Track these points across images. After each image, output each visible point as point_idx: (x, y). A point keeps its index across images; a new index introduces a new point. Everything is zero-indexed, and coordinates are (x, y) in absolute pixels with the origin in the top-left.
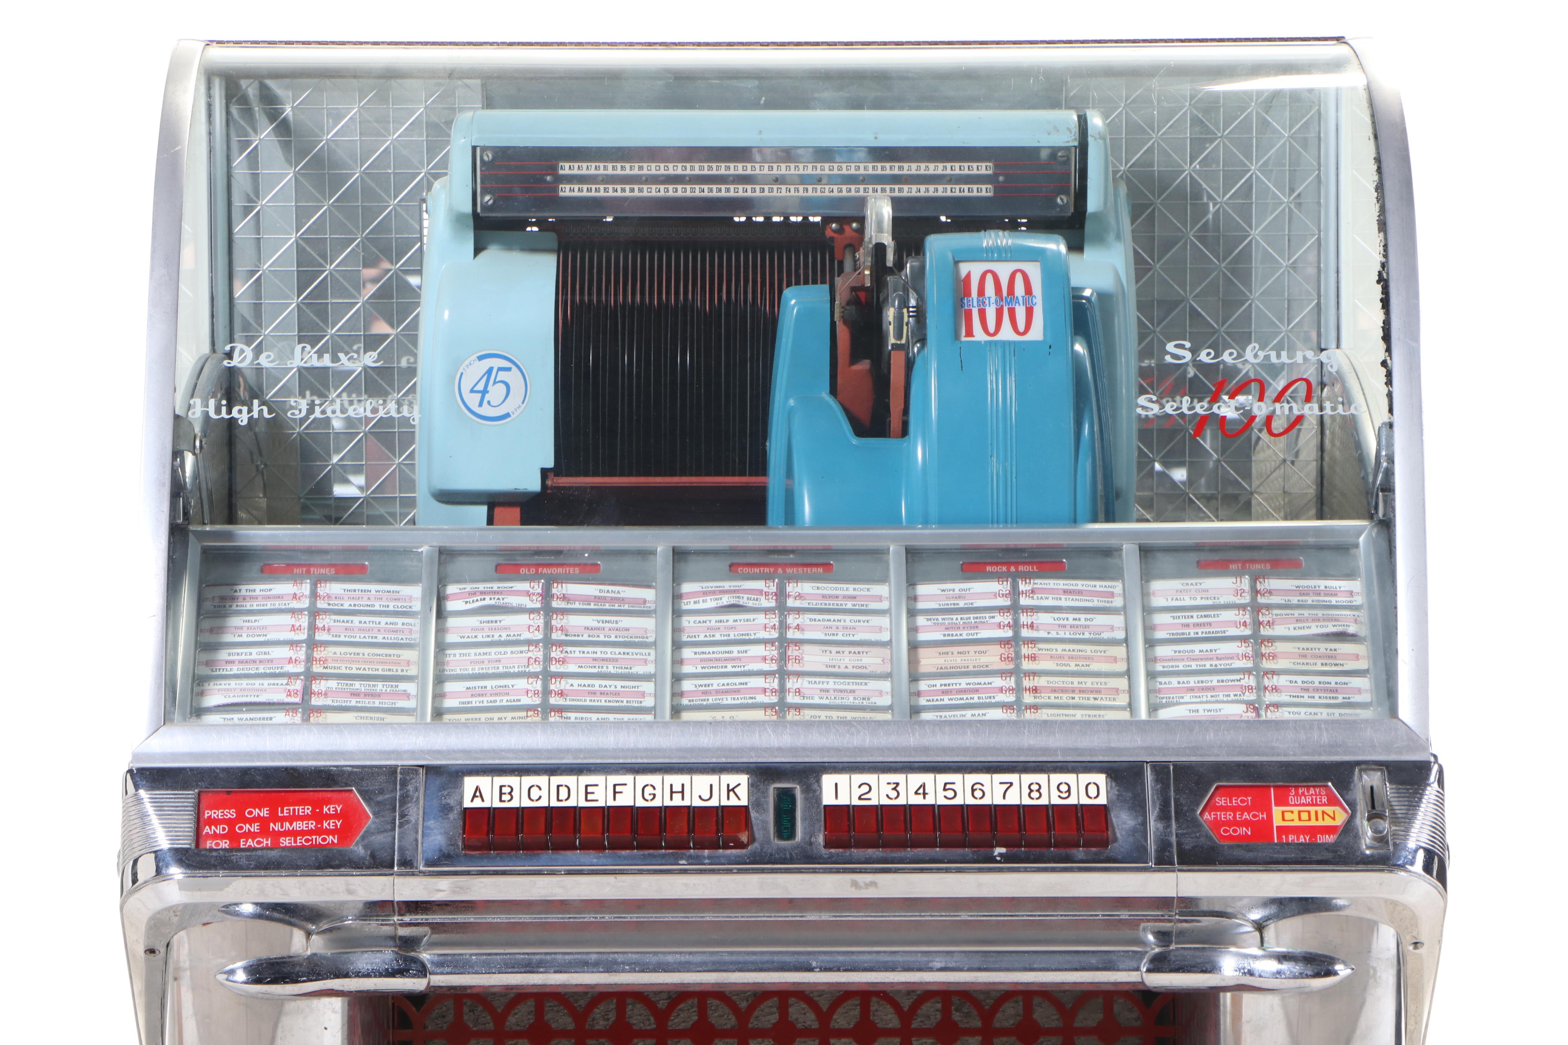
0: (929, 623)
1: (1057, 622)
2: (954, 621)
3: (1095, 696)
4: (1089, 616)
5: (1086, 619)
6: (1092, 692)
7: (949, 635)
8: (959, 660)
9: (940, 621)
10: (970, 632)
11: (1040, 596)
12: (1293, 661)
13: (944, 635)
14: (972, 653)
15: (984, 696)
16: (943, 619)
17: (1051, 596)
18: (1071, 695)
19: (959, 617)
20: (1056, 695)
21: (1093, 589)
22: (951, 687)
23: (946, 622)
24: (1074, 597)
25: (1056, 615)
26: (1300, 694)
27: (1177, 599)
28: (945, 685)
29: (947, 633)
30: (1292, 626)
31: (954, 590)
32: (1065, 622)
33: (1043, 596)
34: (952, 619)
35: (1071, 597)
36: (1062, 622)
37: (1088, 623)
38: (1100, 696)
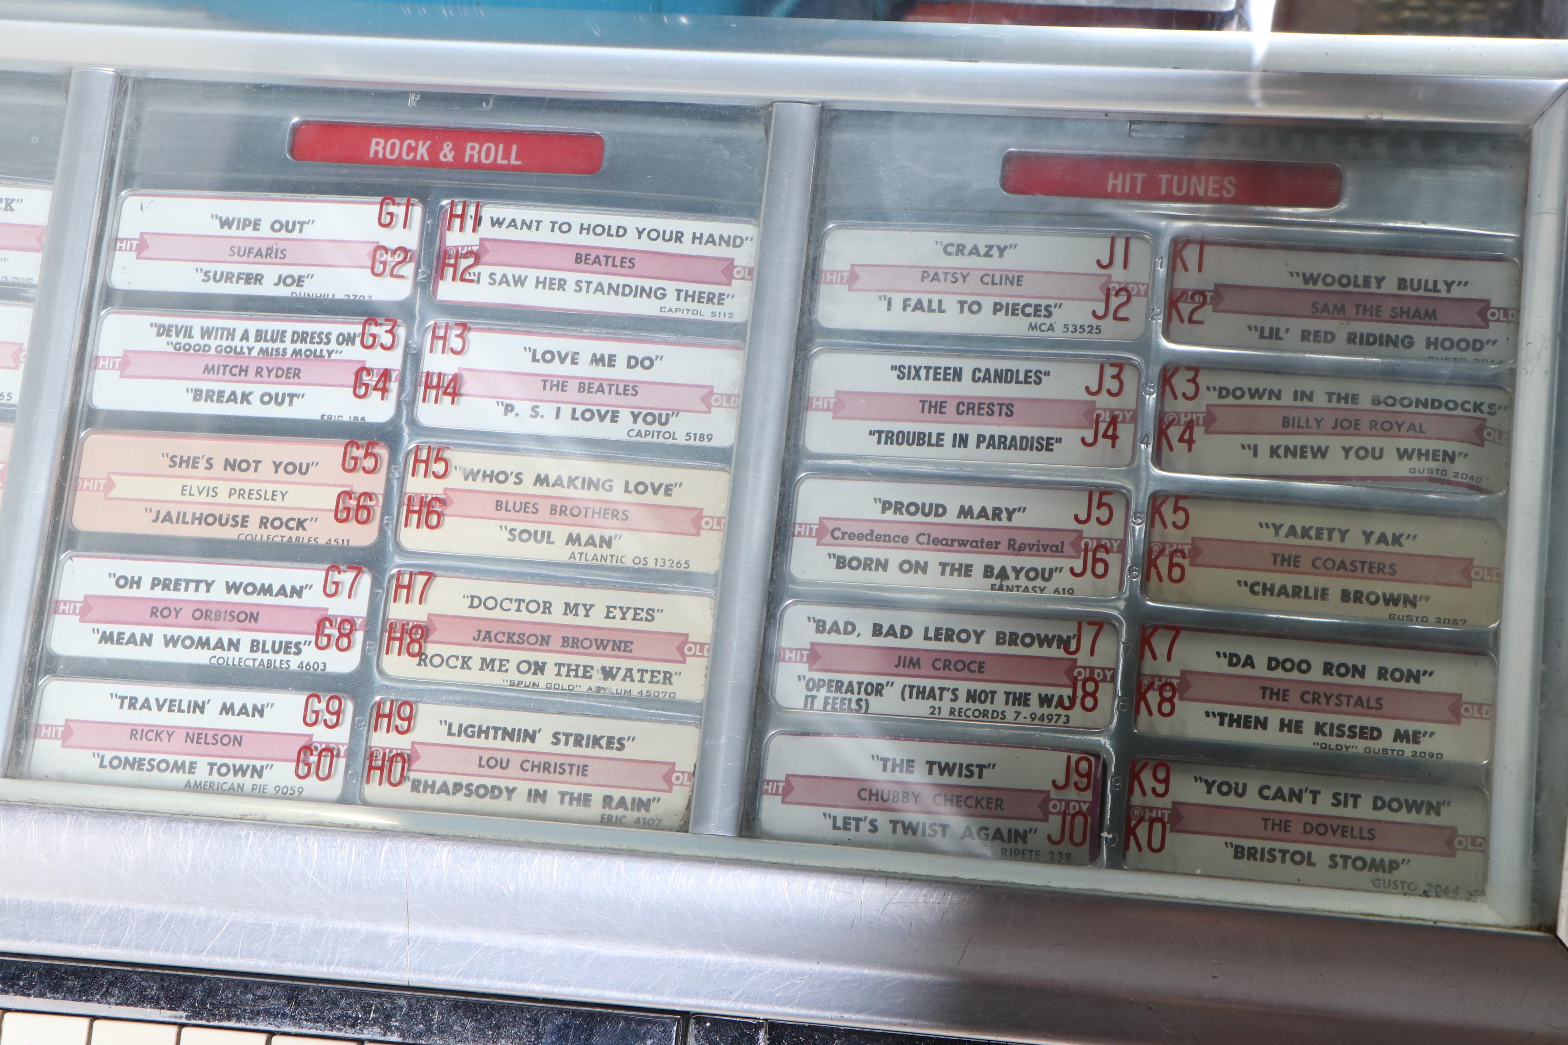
0: (161, 344)
1: (542, 368)
2: (237, 343)
3: (609, 662)
4: (641, 350)
5: (633, 362)
6: (601, 644)
7: (209, 396)
8: (223, 488)
9: (197, 339)
10: (273, 389)
11: (499, 271)
12: (1251, 577)
13: (197, 395)
14: (266, 469)
15: (269, 638)
16: (206, 333)
17: (532, 274)
18: (533, 656)
19: (253, 326)
20: (490, 653)
21: (672, 247)
22: (181, 595)
23: (213, 343)
24: (606, 280)
25: (542, 343)
26: (1253, 712)
27: (919, 306)
28: (166, 585)
29: (204, 386)
30: (1265, 442)
31: (256, 225)
32: (566, 369)
33: (510, 271)
34: (231, 334)
35: (596, 279)
36: (556, 369)
37: (639, 374)
38: (624, 664)
